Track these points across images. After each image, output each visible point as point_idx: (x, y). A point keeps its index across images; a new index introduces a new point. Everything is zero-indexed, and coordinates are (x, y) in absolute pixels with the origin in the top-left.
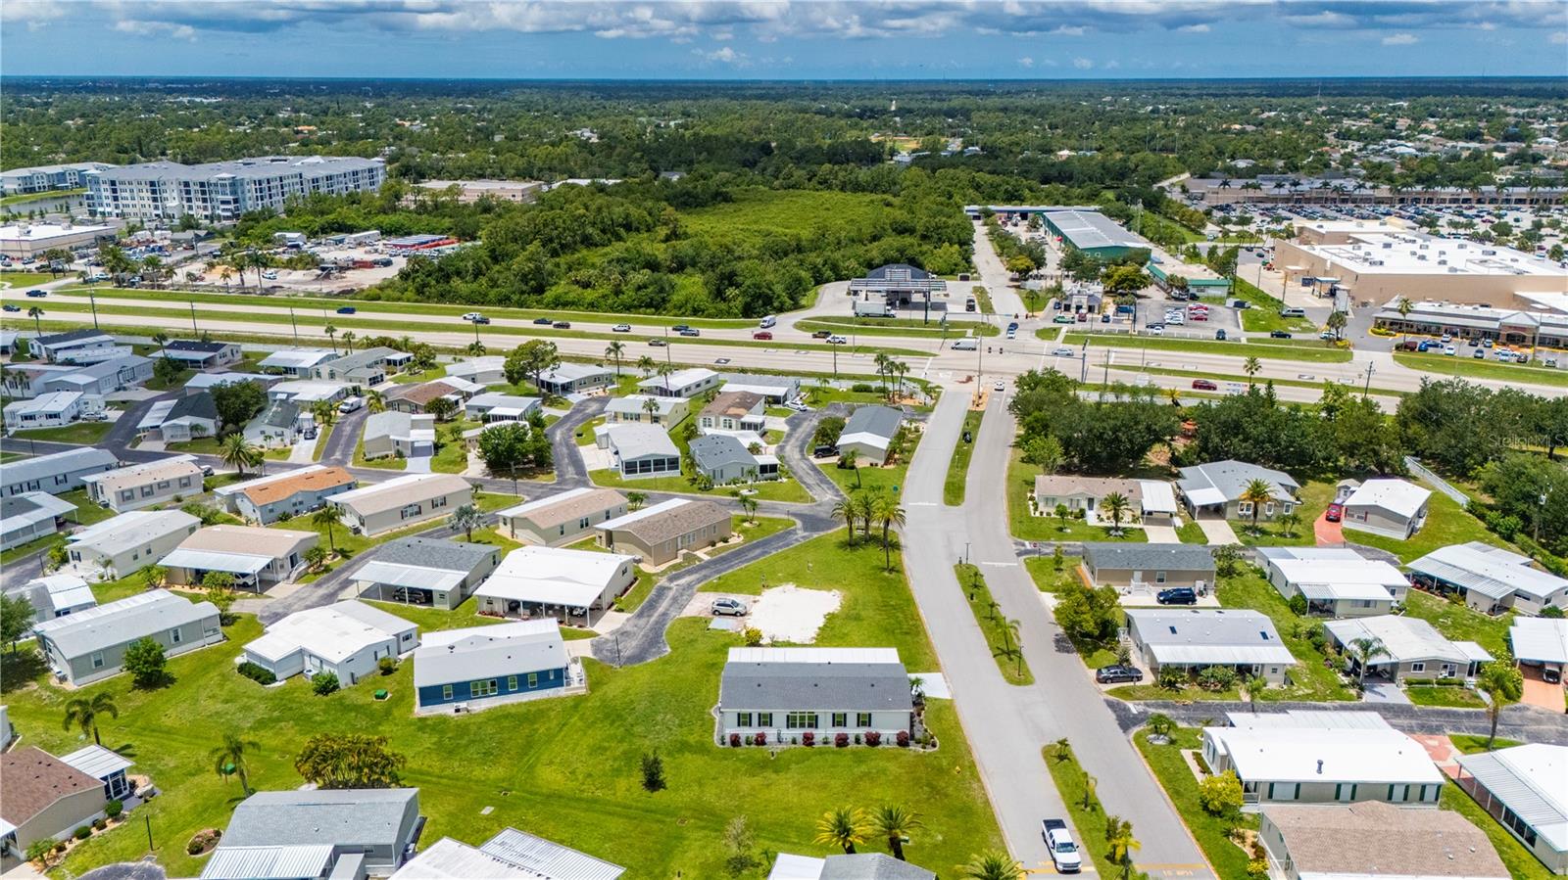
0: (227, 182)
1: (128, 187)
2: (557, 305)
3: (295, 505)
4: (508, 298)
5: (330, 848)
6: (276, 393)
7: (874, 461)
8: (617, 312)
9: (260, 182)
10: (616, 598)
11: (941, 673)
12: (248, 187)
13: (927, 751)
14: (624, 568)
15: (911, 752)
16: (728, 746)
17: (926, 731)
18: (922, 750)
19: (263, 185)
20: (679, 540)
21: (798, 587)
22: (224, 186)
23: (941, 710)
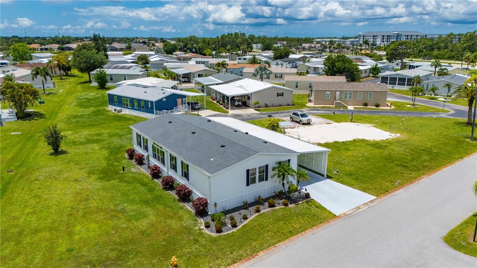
9: (408, 36)
10: (266, 106)
11: (375, 197)
12: (402, 37)
13: (206, 231)
14: (280, 92)
15: (190, 222)
16: (128, 157)
17: (245, 218)
18: (203, 227)
19: (409, 37)
20: (338, 93)
21: (374, 126)
22: (394, 36)
23: (303, 215)
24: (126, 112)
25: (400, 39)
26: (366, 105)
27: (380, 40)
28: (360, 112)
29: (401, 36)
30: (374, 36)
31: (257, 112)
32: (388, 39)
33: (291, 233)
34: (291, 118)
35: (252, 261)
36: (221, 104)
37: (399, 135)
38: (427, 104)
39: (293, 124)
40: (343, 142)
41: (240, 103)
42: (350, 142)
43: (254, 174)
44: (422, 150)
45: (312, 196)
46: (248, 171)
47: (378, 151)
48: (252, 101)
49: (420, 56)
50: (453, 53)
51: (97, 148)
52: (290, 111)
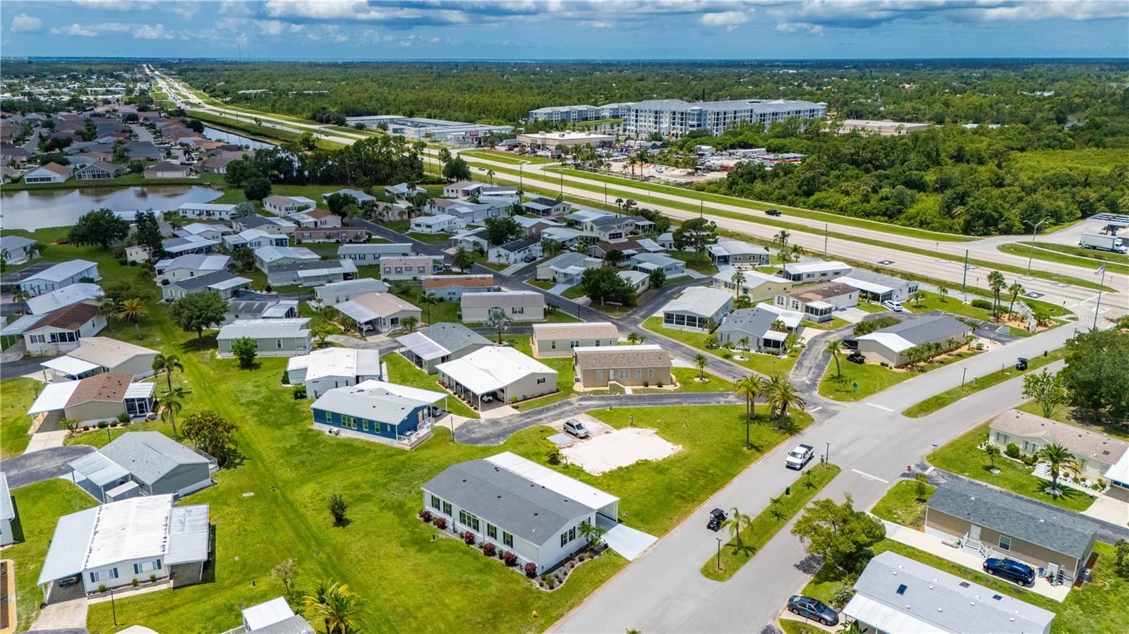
0: (696, 112)
1: (643, 114)
2: (816, 207)
3: (449, 294)
4: (784, 198)
6: (544, 233)
7: (886, 361)
8: (859, 217)
9: (718, 114)
10: (525, 399)
11: (658, 538)
12: (709, 117)
13: (541, 589)
14: (541, 378)
15: (527, 584)
16: (422, 519)
17: (566, 574)
18: (538, 586)
19: (720, 116)
20: (612, 372)
21: (656, 433)
22: (693, 115)
23: (606, 565)
24: (346, 434)
25: (705, 120)
26: (646, 385)
27: (667, 120)
28: (640, 398)
29: (705, 114)
30: (656, 112)
31: (516, 412)
32: (682, 119)
33: (602, 581)
34: (565, 428)
35: (582, 606)
36: (463, 400)
37: (681, 446)
38: (719, 371)
39: (568, 438)
40: (627, 468)
41: (492, 399)
42: (633, 466)
43: (565, 537)
44: (700, 471)
45: (610, 546)
46: (562, 535)
47: (661, 477)
48: (508, 396)
49: (734, 192)
50: (784, 192)
51: (376, 509)
52: (556, 404)
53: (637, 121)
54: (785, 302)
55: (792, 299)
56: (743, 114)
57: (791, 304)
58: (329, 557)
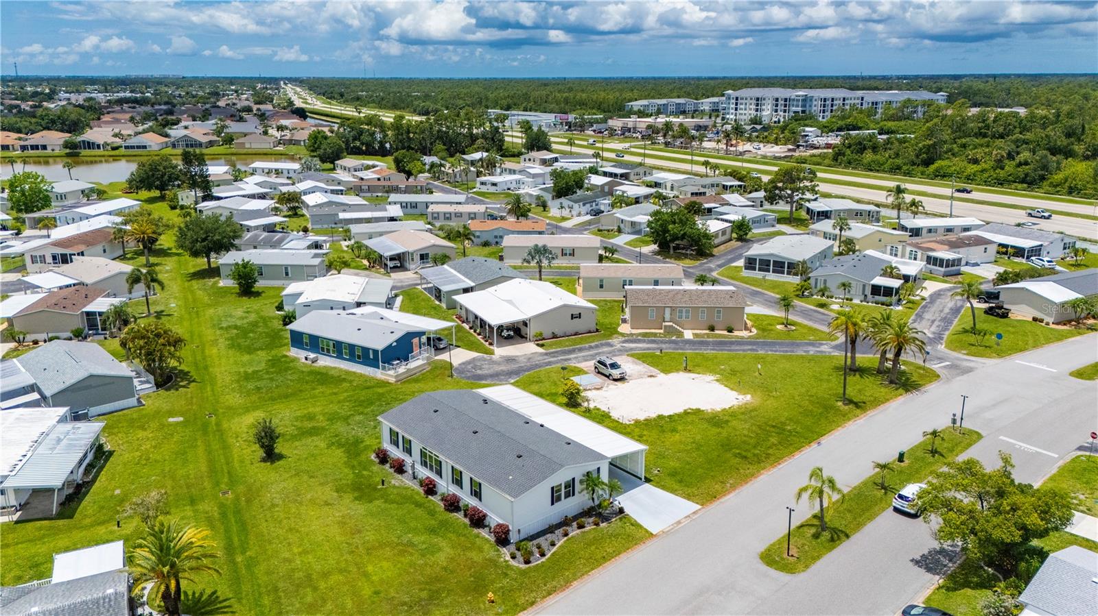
0: (800, 98)
1: (744, 101)
2: (937, 176)
4: (899, 168)
5: (32, 381)
7: (1039, 315)
8: (990, 186)
9: (825, 100)
10: (555, 336)
11: (700, 507)
12: (815, 103)
13: (512, 562)
14: (576, 312)
15: (492, 554)
16: (377, 460)
17: (553, 544)
18: (508, 558)
19: (827, 102)
20: (668, 311)
21: (717, 380)
22: (798, 100)
23: (616, 536)
24: (325, 362)
25: (810, 106)
26: (712, 329)
27: (769, 107)
28: (702, 343)
29: (811, 100)
30: (758, 100)
31: (540, 350)
32: (785, 106)
33: (605, 559)
34: (596, 368)
35: (567, 592)
36: (479, 334)
37: (749, 397)
38: (810, 320)
39: (599, 380)
40: (670, 417)
41: (512, 333)
42: (679, 415)
43: (559, 490)
44: (774, 427)
45: (627, 511)
46: (553, 488)
47: (715, 430)
48: (531, 331)
49: (840, 164)
50: (899, 161)
51: (323, 445)
52: (593, 344)
53: (736, 109)
54: (899, 253)
55: (908, 249)
56: (853, 102)
57: (907, 255)
58: (237, 499)
